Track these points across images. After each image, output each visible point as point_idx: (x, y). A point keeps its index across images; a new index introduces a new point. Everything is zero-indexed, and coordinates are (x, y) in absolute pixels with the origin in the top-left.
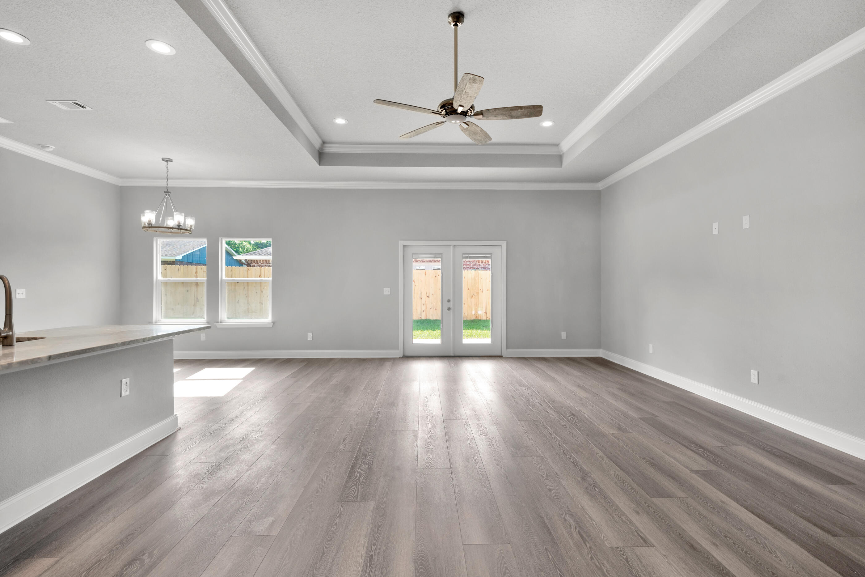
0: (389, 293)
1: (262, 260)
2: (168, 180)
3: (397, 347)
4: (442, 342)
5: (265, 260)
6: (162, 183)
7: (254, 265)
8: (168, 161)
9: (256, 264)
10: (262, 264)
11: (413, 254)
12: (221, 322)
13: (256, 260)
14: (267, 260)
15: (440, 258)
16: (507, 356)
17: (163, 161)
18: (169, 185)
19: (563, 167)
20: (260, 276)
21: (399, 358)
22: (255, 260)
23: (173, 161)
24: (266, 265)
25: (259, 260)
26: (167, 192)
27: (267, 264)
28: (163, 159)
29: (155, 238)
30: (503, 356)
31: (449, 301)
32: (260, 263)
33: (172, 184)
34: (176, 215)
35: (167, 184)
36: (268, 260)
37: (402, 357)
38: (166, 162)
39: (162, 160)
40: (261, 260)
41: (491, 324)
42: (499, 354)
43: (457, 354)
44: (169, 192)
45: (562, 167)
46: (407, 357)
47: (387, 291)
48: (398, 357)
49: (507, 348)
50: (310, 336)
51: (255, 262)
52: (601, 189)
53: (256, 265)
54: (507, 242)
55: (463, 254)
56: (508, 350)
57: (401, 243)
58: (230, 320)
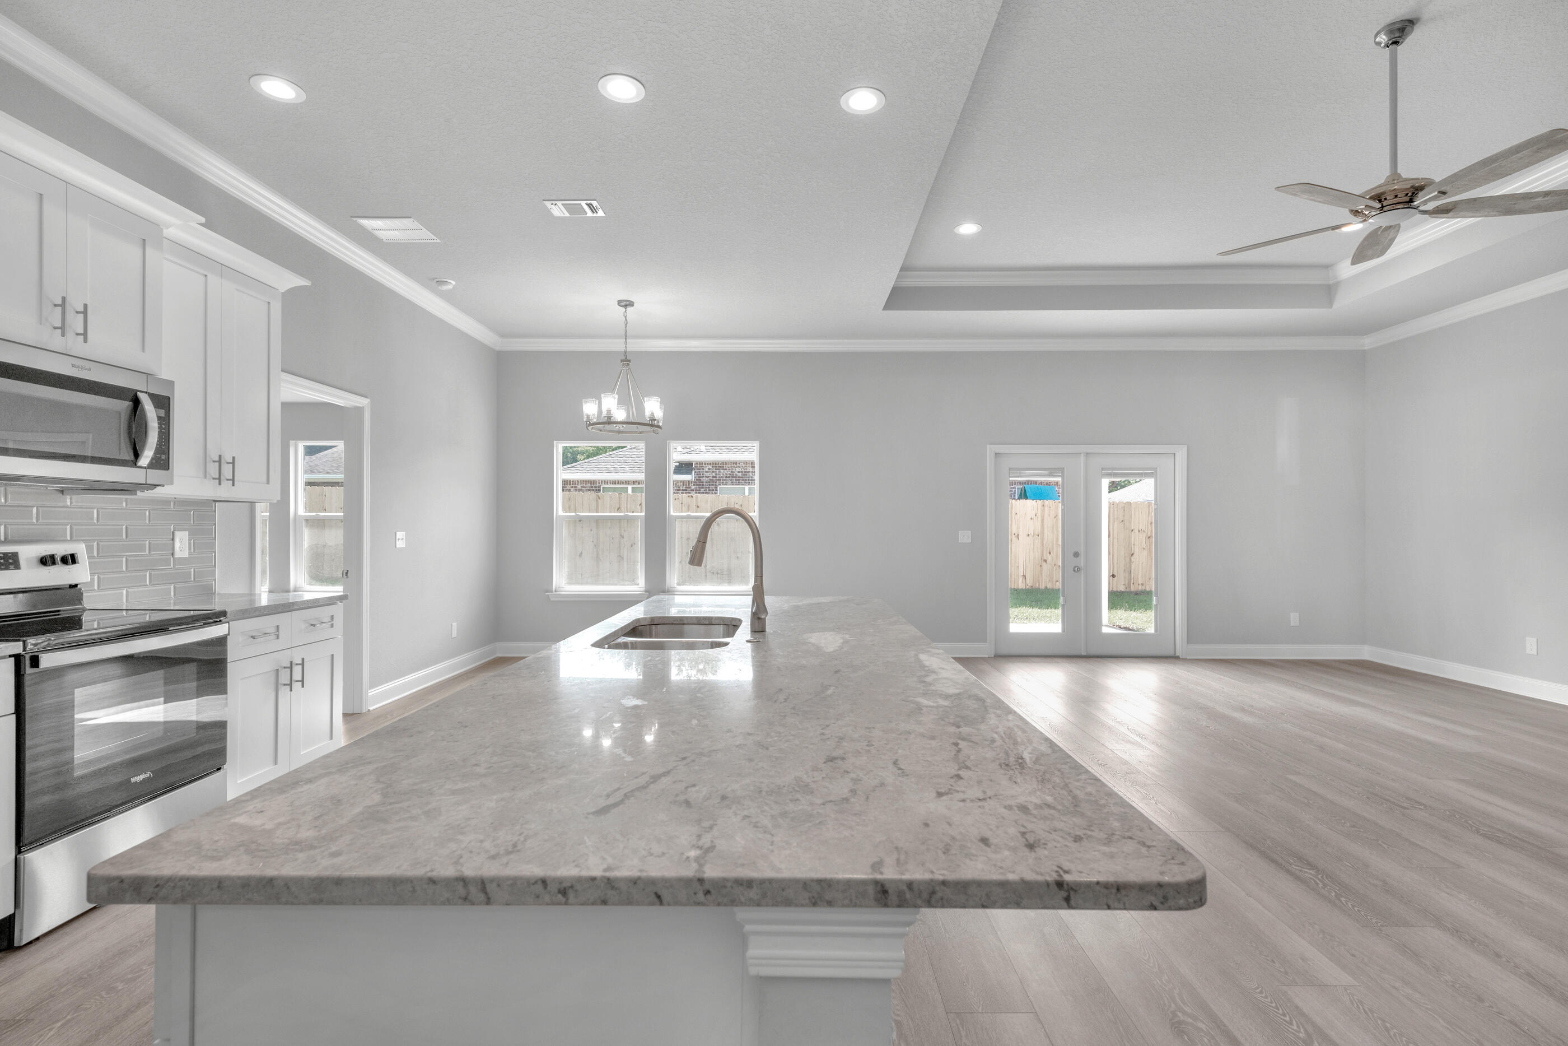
0: (970, 541)
1: (583, 481)
2: (627, 340)
3: (983, 640)
4: (1064, 630)
5: (588, 481)
6: (617, 346)
7: (570, 490)
8: (627, 304)
9: (572, 487)
10: (584, 487)
11: (1010, 469)
13: (573, 481)
14: (591, 481)
15: (1060, 476)
16: (1188, 658)
17: (620, 306)
18: (628, 349)
19: (1333, 308)
20: (619, 509)
21: (990, 657)
22: (570, 481)
23: (635, 304)
24: (589, 490)
25: (578, 481)
26: (626, 360)
27: (592, 487)
28: (619, 302)
29: (555, 443)
30: (1181, 657)
31: (1076, 555)
32: (579, 487)
33: (635, 345)
35: (626, 347)
36: (594, 481)
37: (993, 656)
38: (624, 308)
39: (618, 304)
40: (581, 481)
41: (1155, 598)
42: (1171, 653)
43: (1093, 652)
44: (629, 361)
45: (1331, 308)
46: (1001, 657)
47: (965, 537)
48: (987, 656)
49: (1189, 642)
51: (570, 485)
52: (1366, 348)
53: (572, 489)
54: (1188, 447)
55: (1103, 469)
56: (1189, 645)
57: (991, 449)
58: (682, 586)
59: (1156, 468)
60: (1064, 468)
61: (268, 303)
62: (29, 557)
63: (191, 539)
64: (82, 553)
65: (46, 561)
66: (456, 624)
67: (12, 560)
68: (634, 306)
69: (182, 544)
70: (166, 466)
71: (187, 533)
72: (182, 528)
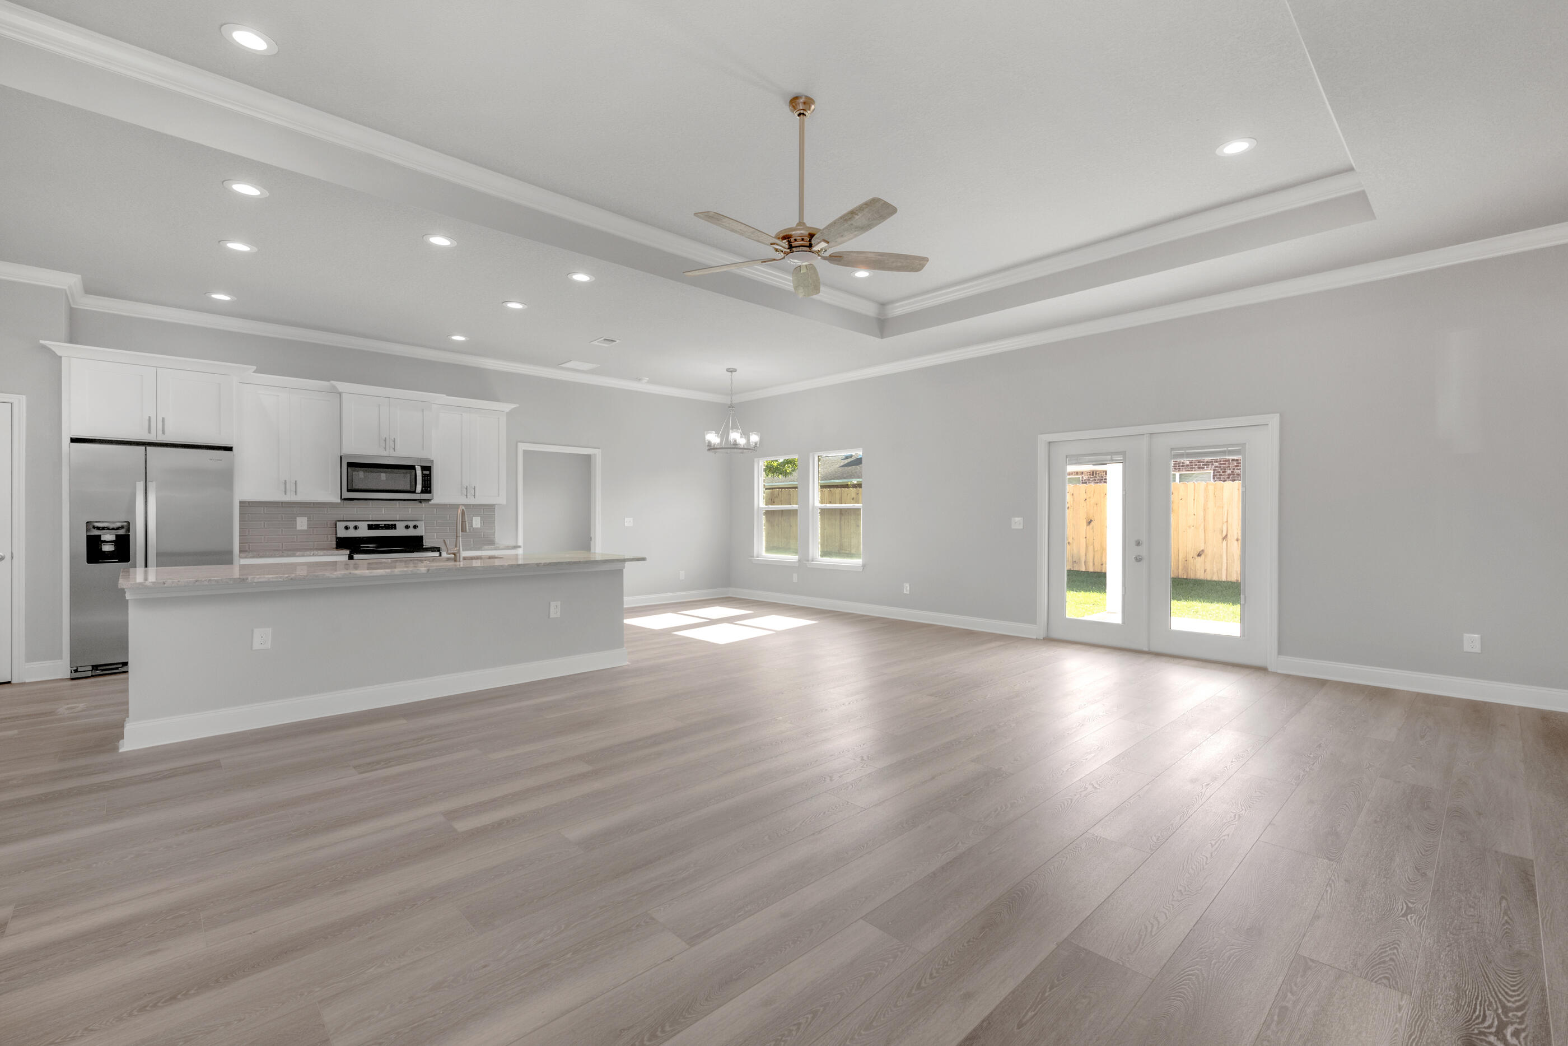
0: (1021, 527)
3: (1033, 621)
4: (1123, 621)
8: (731, 371)
11: (1066, 456)
12: (813, 561)
16: (1279, 671)
17: (728, 372)
21: (1037, 639)
29: (756, 460)
30: (1270, 670)
31: (1137, 543)
34: (732, 432)
37: (1042, 638)
38: (730, 373)
39: (726, 372)
41: (1242, 596)
42: (1260, 664)
46: (1050, 640)
47: (1017, 523)
48: (1035, 638)
49: (1281, 653)
50: (907, 589)
54: (1280, 415)
55: (1172, 449)
56: (1279, 656)
57: (1044, 438)
58: (822, 558)
59: (1245, 444)
60: (1125, 452)
61: (499, 418)
62: (400, 525)
63: (481, 520)
64: (421, 525)
65: (407, 527)
66: (683, 572)
67: (393, 527)
68: (738, 370)
69: (477, 522)
70: (430, 492)
71: (479, 518)
72: (477, 515)
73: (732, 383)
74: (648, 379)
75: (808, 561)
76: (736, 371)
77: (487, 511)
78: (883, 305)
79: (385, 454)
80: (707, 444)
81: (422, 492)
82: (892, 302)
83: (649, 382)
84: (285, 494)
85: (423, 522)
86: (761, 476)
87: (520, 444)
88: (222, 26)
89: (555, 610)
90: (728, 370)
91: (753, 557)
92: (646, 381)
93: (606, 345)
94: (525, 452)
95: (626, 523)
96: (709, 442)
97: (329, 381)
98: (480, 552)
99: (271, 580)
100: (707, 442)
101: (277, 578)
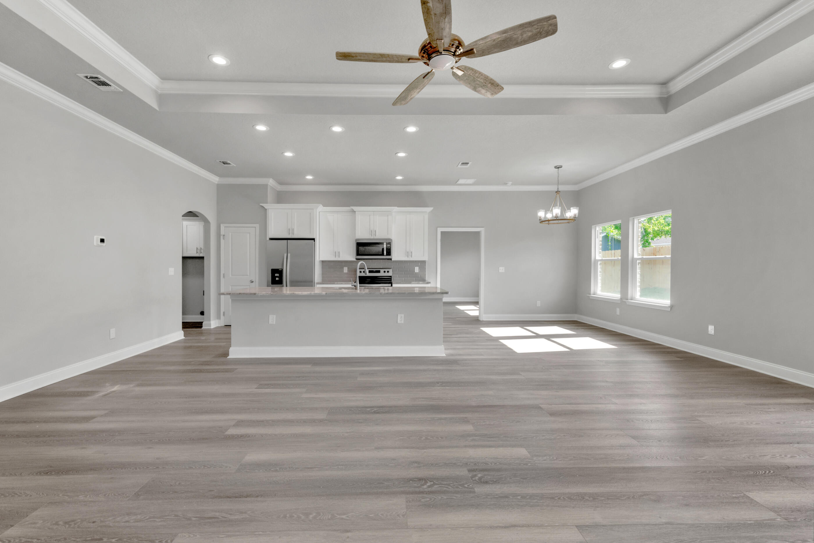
8: (558, 167)
12: (632, 300)
29: (593, 226)
38: (557, 169)
58: (641, 298)
61: (424, 216)
62: (382, 271)
63: (419, 269)
64: (390, 271)
65: (385, 272)
66: (540, 302)
67: (379, 272)
68: (563, 167)
69: (417, 270)
70: (390, 255)
71: (418, 267)
72: (417, 266)
73: (558, 176)
74: (511, 183)
75: (627, 299)
76: (562, 167)
77: (422, 264)
78: (664, 84)
79: (372, 238)
80: (539, 219)
81: (387, 255)
82: (672, 79)
83: (512, 184)
84: (336, 257)
85: (391, 270)
86: (597, 238)
87: (438, 229)
88: (209, 56)
89: (401, 319)
90: (556, 167)
91: (590, 294)
92: (510, 184)
93: (464, 167)
94: (442, 233)
95: (500, 270)
96: (540, 217)
97: (350, 207)
98: (411, 285)
99: (265, 295)
100: (539, 217)
101: (266, 294)
